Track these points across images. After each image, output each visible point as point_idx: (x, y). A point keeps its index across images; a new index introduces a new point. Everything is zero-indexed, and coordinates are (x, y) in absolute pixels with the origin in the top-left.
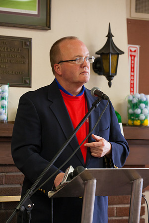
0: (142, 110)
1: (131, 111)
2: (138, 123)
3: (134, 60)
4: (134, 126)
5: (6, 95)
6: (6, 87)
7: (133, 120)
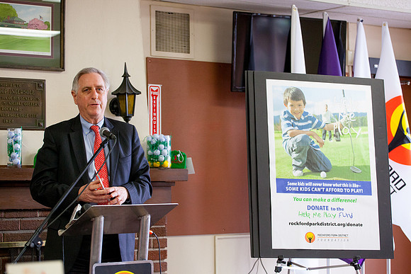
0: (161, 151)
1: (150, 152)
2: (158, 164)
3: (156, 100)
4: (153, 167)
5: (19, 138)
6: (19, 130)
7: (153, 161)
